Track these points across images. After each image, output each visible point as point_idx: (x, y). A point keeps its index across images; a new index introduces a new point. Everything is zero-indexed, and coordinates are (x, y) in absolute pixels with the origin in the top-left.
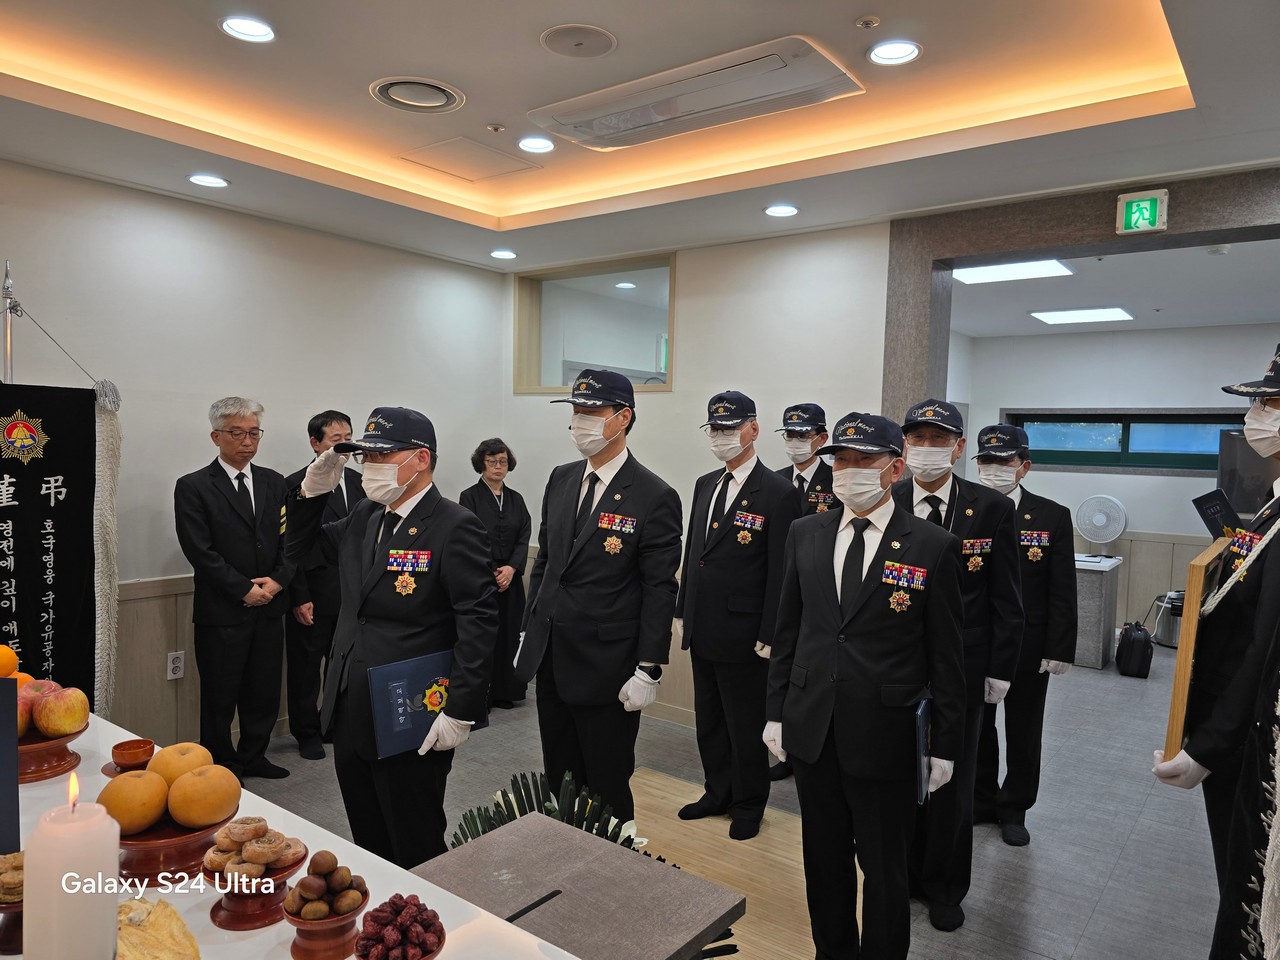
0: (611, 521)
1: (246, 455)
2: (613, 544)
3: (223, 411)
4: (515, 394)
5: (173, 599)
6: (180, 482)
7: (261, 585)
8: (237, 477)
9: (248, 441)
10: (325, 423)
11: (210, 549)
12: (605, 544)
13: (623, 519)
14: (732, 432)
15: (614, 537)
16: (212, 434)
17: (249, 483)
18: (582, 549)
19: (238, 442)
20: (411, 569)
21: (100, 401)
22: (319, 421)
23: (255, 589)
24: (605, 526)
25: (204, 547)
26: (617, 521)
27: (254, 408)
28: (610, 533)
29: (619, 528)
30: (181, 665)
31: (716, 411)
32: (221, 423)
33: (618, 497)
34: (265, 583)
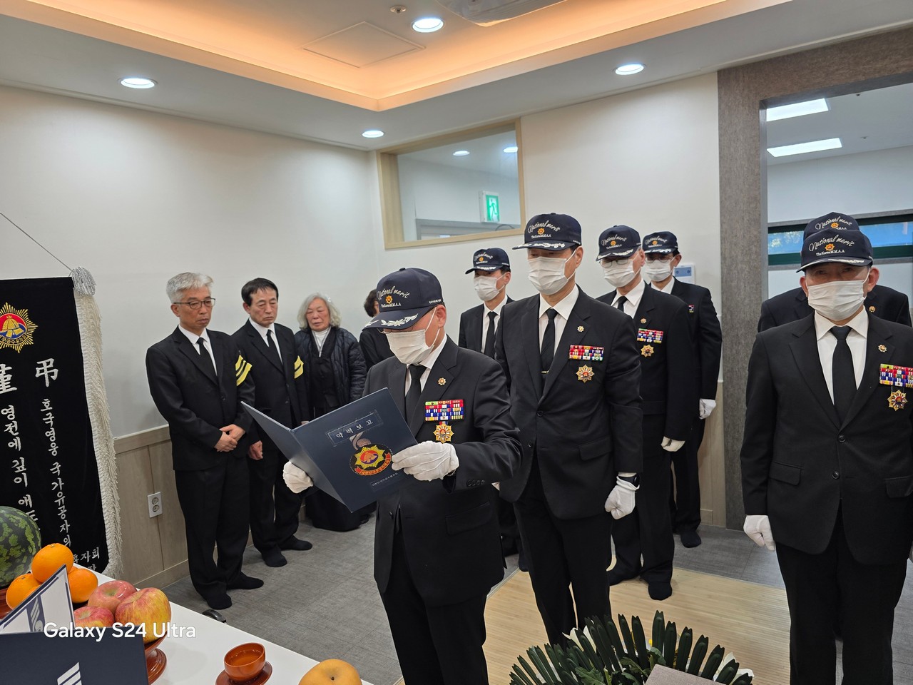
0: (581, 352)
1: (204, 322)
2: (585, 373)
3: (179, 286)
4: (387, 249)
5: (146, 450)
6: (150, 351)
7: (228, 433)
8: (198, 342)
9: (204, 309)
10: (252, 291)
11: (182, 406)
12: (578, 373)
13: (592, 349)
14: (626, 261)
15: (585, 366)
16: (172, 307)
17: (208, 345)
18: (556, 381)
19: (196, 311)
20: (447, 418)
21: (78, 287)
22: (247, 288)
23: (224, 436)
24: (575, 356)
25: (177, 405)
26: (587, 351)
27: (204, 280)
28: (580, 363)
29: (589, 358)
30: (159, 503)
31: (609, 244)
32: (179, 297)
33: (581, 329)
34: (231, 430)
